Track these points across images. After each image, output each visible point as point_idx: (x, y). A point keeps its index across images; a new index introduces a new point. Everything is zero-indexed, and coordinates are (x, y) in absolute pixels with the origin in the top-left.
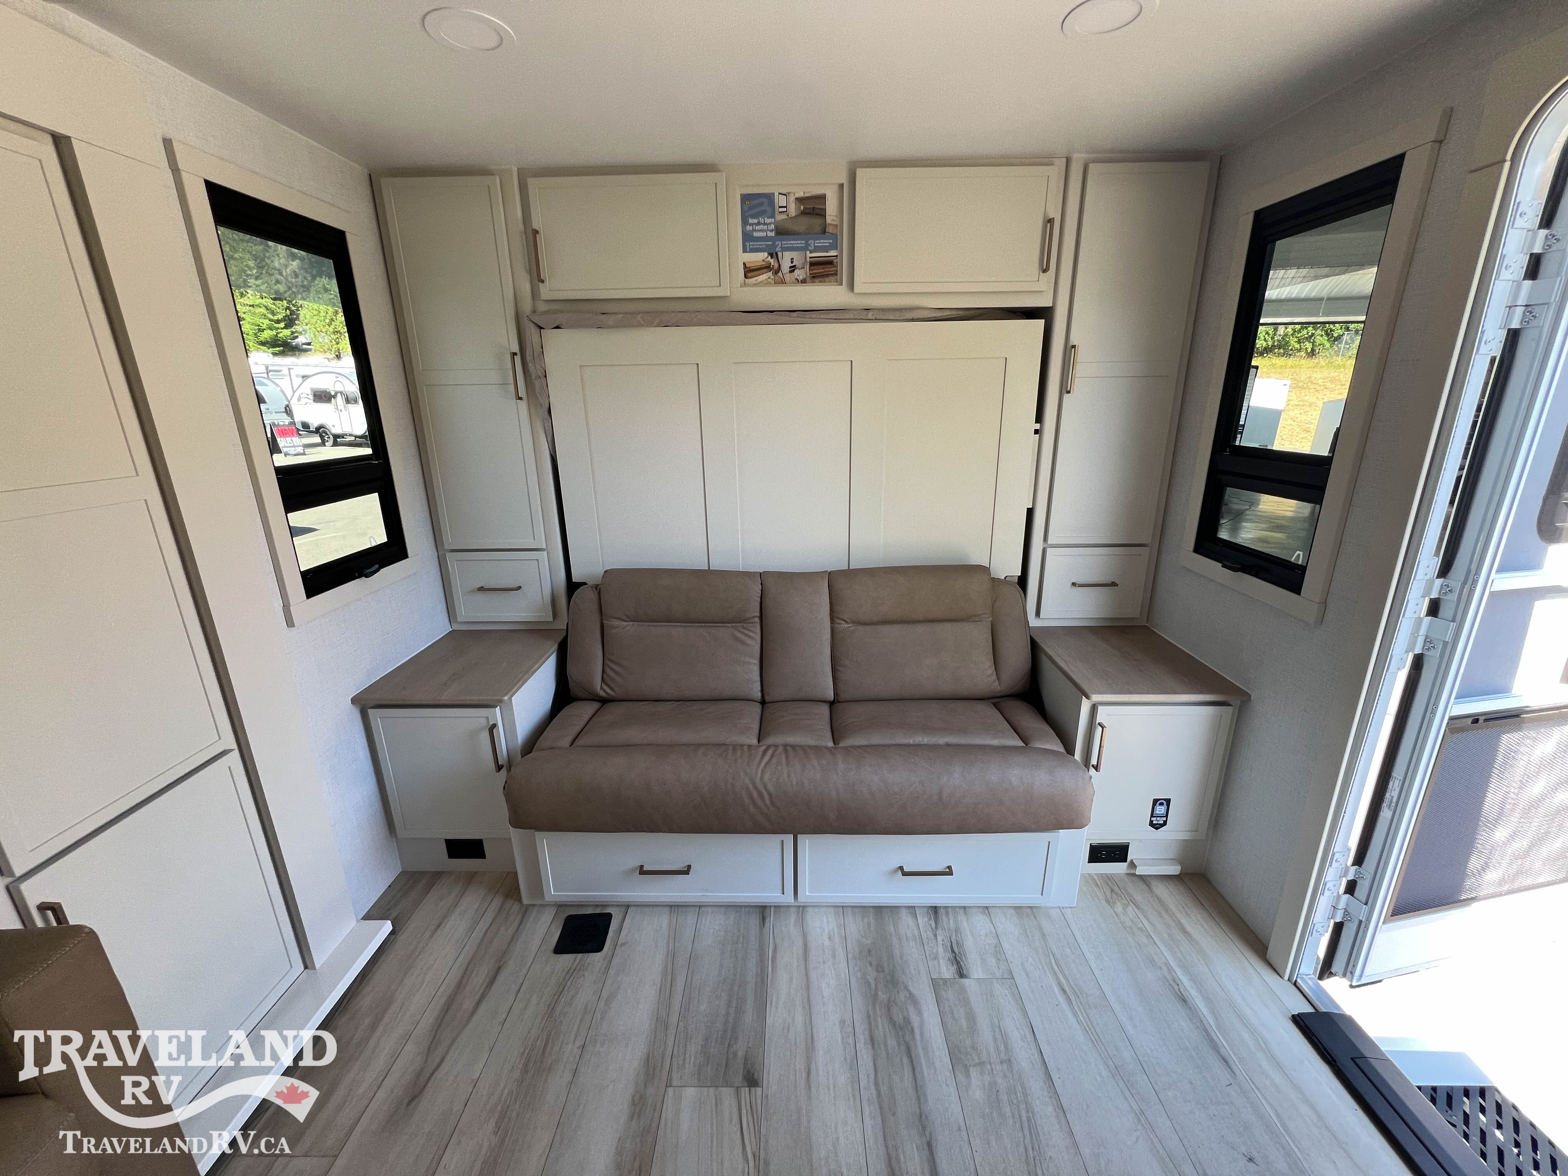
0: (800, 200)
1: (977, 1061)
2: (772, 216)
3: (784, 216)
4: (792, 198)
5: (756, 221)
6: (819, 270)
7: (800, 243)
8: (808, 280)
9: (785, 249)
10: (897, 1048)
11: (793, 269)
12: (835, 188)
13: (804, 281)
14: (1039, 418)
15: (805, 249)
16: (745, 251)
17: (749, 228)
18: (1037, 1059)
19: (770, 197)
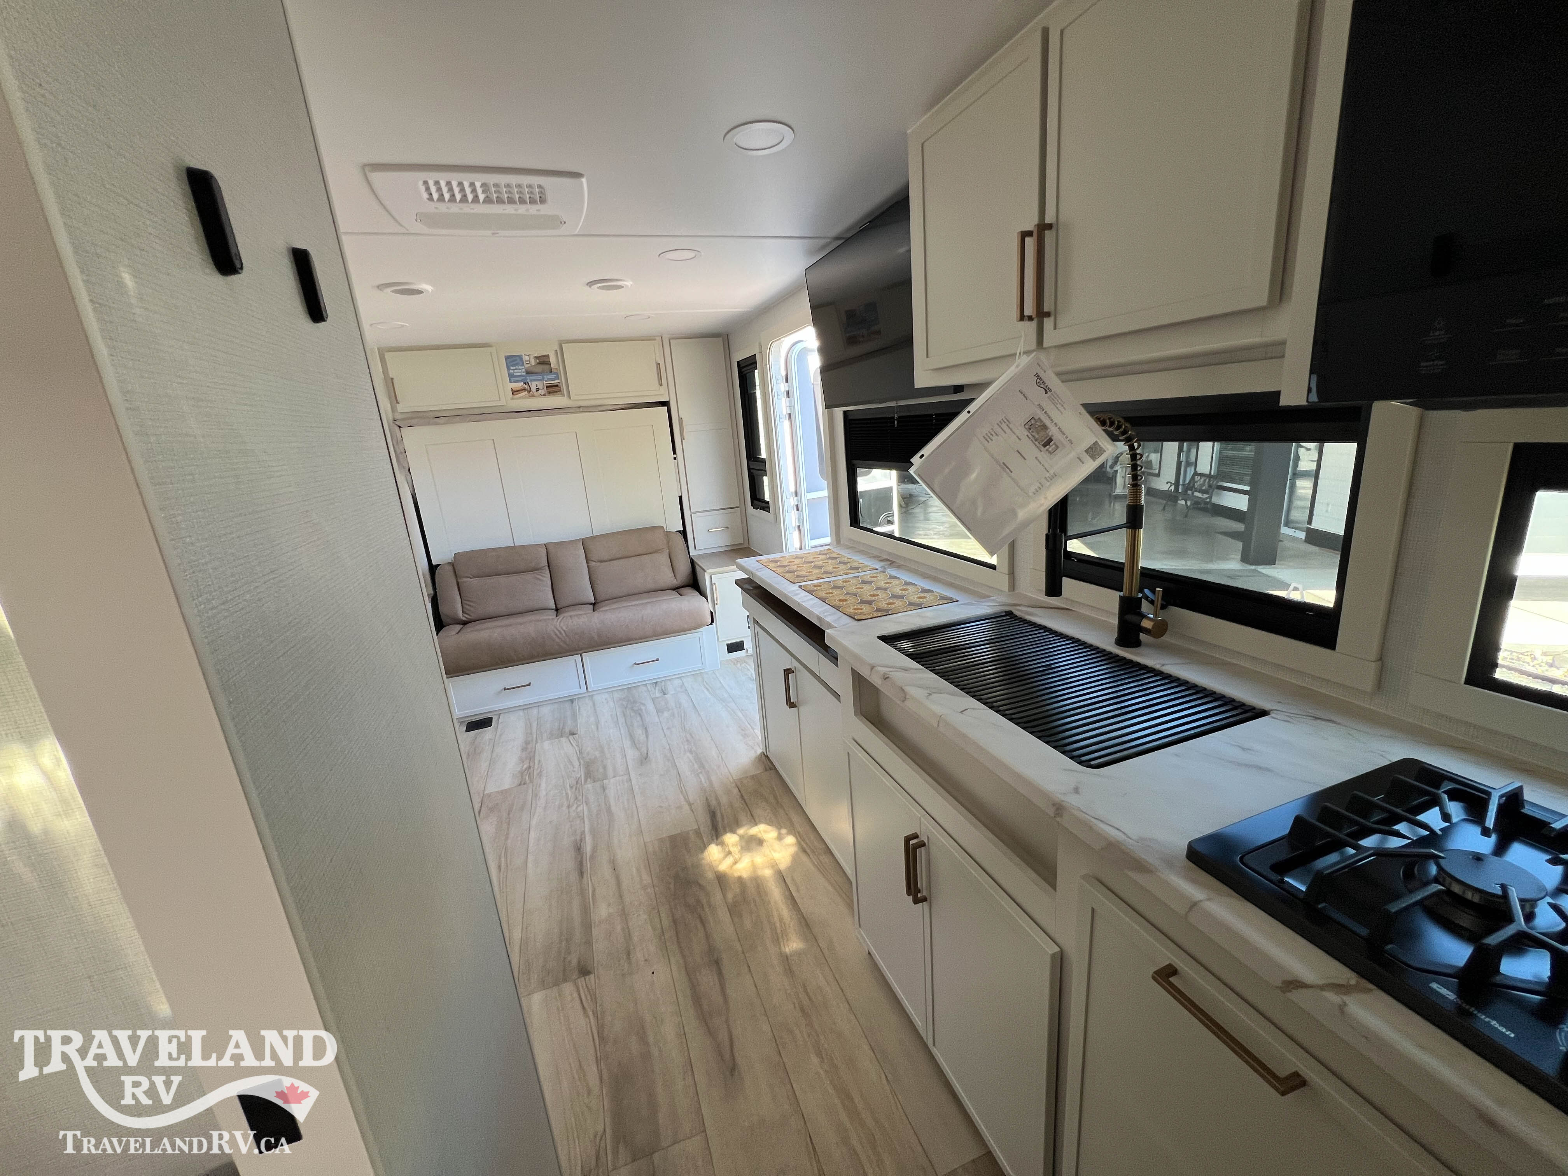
0: (536, 358)
2: (523, 365)
3: (529, 365)
4: (532, 357)
5: (515, 368)
6: (551, 389)
7: (540, 377)
8: (547, 394)
9: (531, 381)
11: (537, 390)
12: (553, 352)
13: (544, 395)
14: (674, 452)
15: (543, 380)
16: (511, 382)
17: (511, 371)
19: (520, 357)
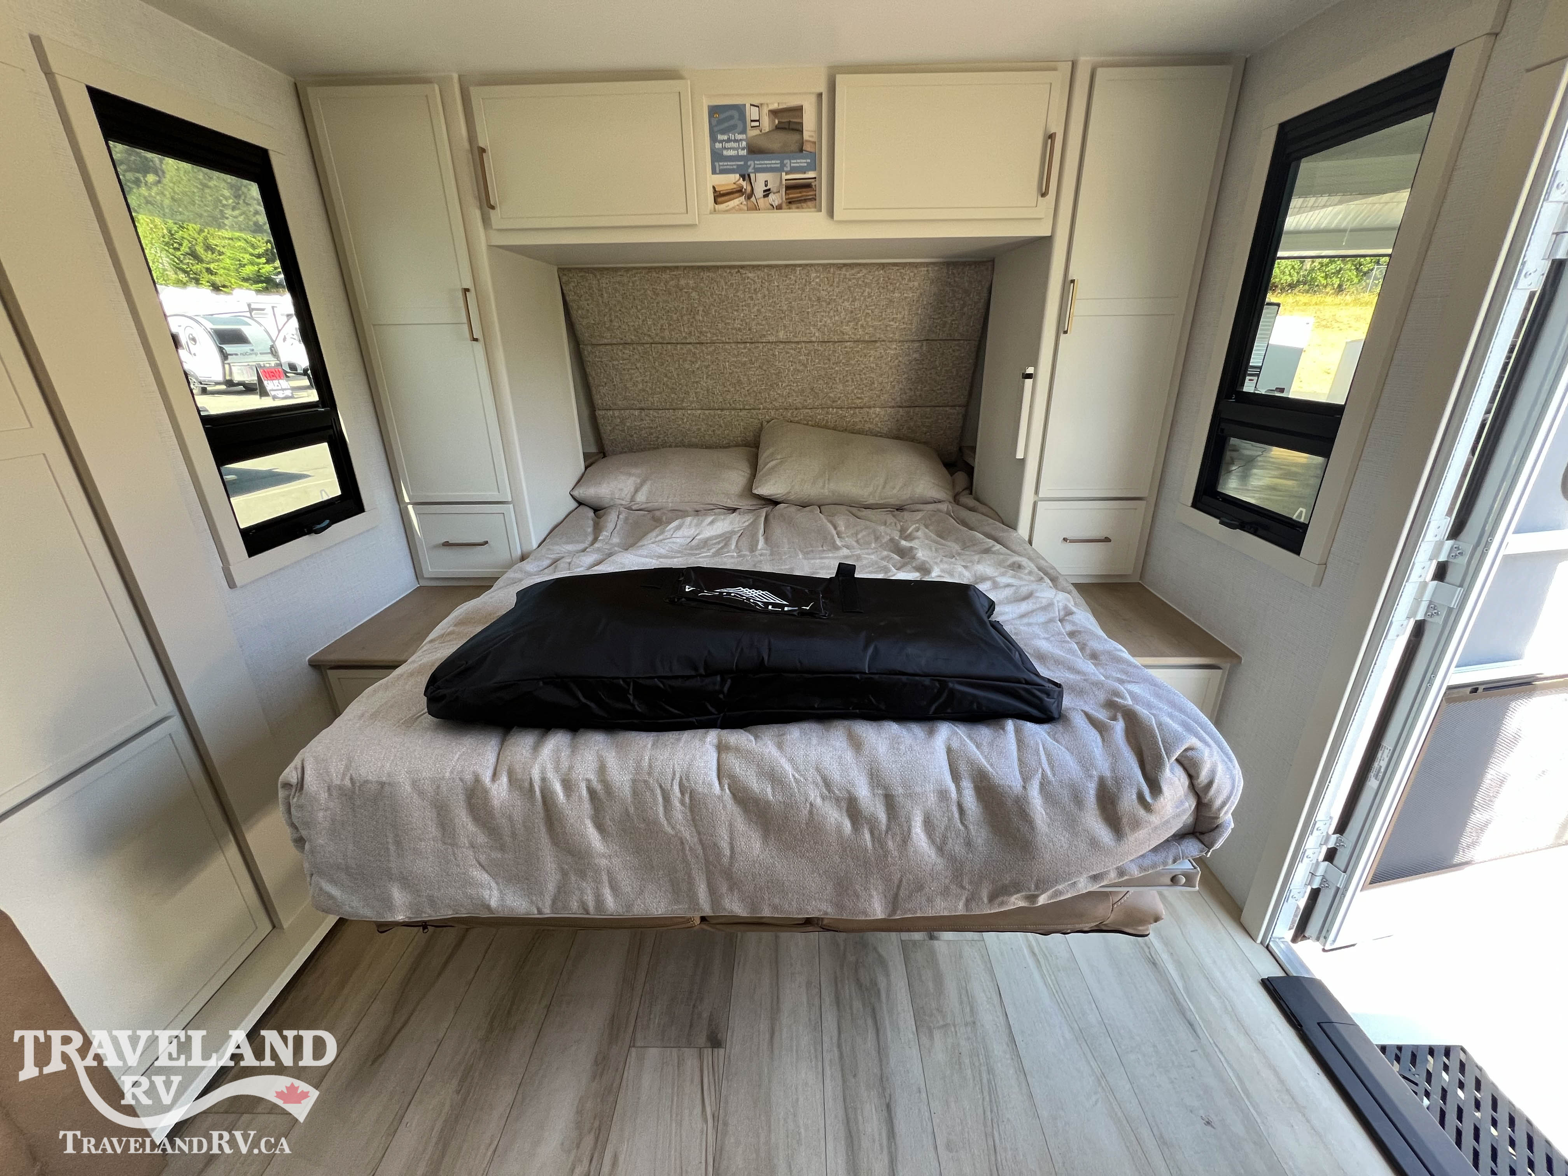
0: (774, 113)
1: (941, 1023)
2: (744, 131)
3: (756, 132)
4: (765, 111)
5: (725, 137)
6: (795, 194)
7: (776, 163)
8: (784, 205)
9: (758, 170)
10: (862, 1009)
11: (767, 193)
12: (813, 99)
13: (779, 207)
15: (779, 170)
16: (714, 172)
17: (718, 145)
18: (1002, 1022)
19: (740, 109)
